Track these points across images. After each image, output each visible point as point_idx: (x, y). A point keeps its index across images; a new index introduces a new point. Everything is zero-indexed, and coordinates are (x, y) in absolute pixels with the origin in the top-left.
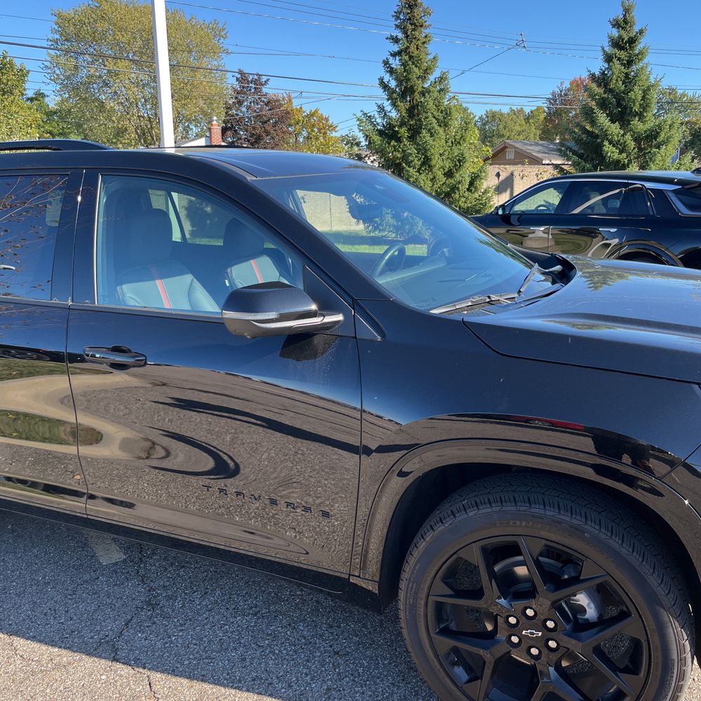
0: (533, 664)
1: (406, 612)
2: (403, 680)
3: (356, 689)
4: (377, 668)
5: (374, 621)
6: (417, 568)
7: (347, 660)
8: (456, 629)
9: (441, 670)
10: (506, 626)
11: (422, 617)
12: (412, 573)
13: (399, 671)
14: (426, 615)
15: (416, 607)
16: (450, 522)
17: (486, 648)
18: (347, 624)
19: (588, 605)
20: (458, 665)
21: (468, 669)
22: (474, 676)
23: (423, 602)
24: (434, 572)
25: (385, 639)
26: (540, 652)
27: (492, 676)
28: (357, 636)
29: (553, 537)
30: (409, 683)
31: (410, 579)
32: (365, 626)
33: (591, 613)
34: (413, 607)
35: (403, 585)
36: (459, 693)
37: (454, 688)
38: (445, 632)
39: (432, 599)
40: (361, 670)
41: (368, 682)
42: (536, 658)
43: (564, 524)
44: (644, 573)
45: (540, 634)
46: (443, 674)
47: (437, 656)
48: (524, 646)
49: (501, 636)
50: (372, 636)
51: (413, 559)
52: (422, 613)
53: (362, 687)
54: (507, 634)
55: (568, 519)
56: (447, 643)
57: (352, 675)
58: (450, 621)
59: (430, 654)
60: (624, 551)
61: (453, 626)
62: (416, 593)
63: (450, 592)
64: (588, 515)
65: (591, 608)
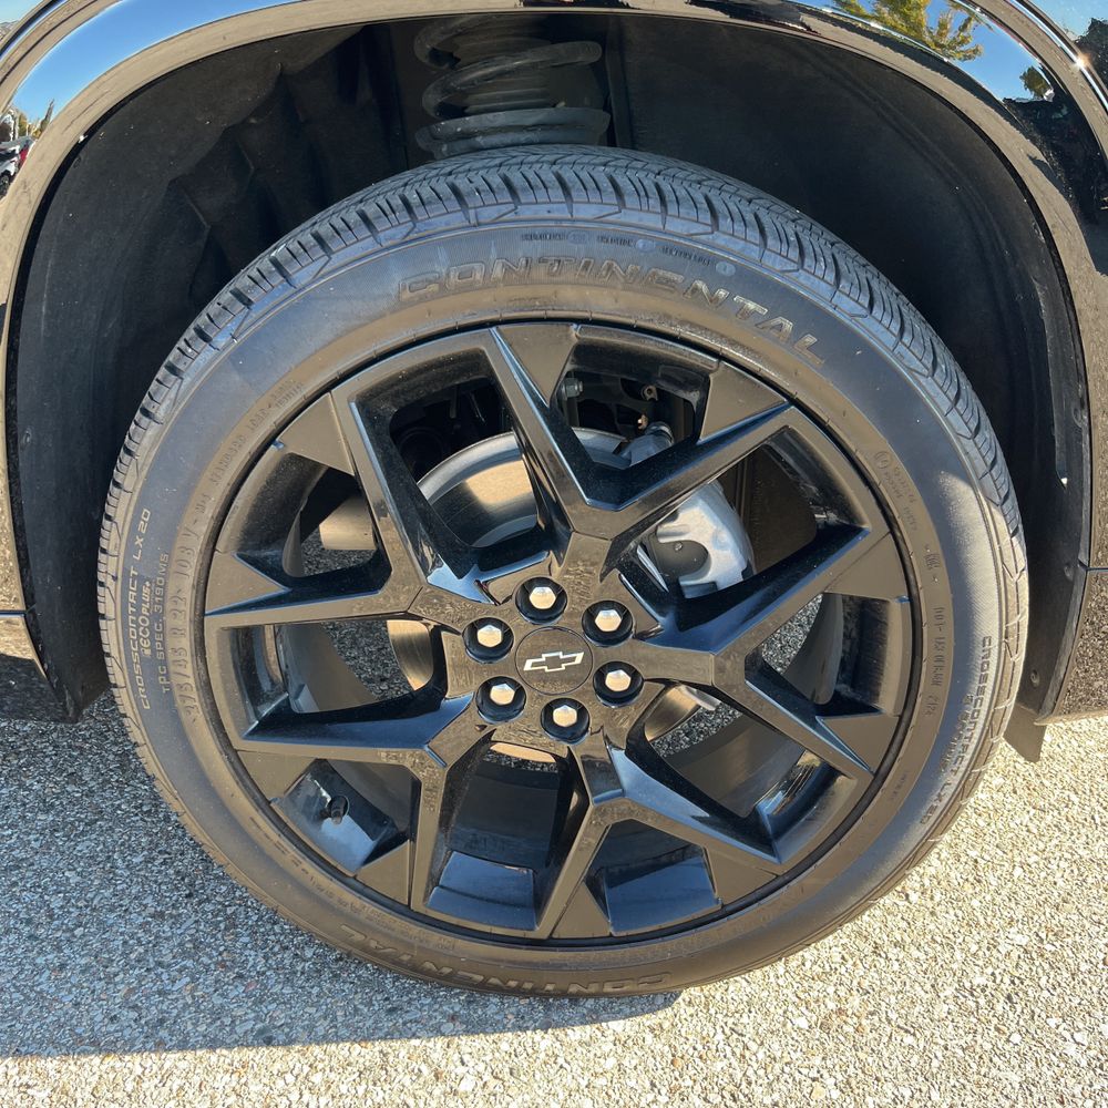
0: (564, 754)
1: (135, 691)
2: (189, 896)
3: (40, 961)
4: (108, 882)
5: (104, 760)
6: (142, 527)
7: (15, 884)
8: (315, 709)
9: (285, 843)
10: (469, 657)
11: (194, 695)
12: (131, 548)
13: (178, 873)
14: (206, 687)
15: (164, 663)
16: (232, 327)
17: (417, 741)
18: (21, 786)
19: (715, 538)
20: (338, 815)
21: (370, 818)
22: (389, 834)
23: (186, 643)
24: (203, 529)
25: (135, 797)
26: (582, 712)
27: (444, 822)
28: (48, 808)
29: (605, 302)
30: (208, 900)
31: (126, 571)
32: (74, 778)
33: (726, 562)
34: (156, 666)
35: (108, 603)
36: (350, 898)
37: (334, 887)
38: (281, 724)
39: (214, 625)
40: (56, 902)
41: (79, 932)
42: (572, 734)
43: (640, 244)
44: (910, 370)
45: (579, 657)
46: (292, 852)
47: (264, 804)
48: (533, 707)
49: (460, 691)
50: (97, 799)
51: (125, 497)
52: (191, 681)
53: (59, 949)
54: (477, 683)
55: (653, 221)
56: (289, 758)
57: (29, 922)
58: (293, 690)
59: (243, 804)
60: (846, 306)
61: (305, 703)
62: (157, 617)
63: (275, 588)
64: (717, 203)
65: (723, 547)
